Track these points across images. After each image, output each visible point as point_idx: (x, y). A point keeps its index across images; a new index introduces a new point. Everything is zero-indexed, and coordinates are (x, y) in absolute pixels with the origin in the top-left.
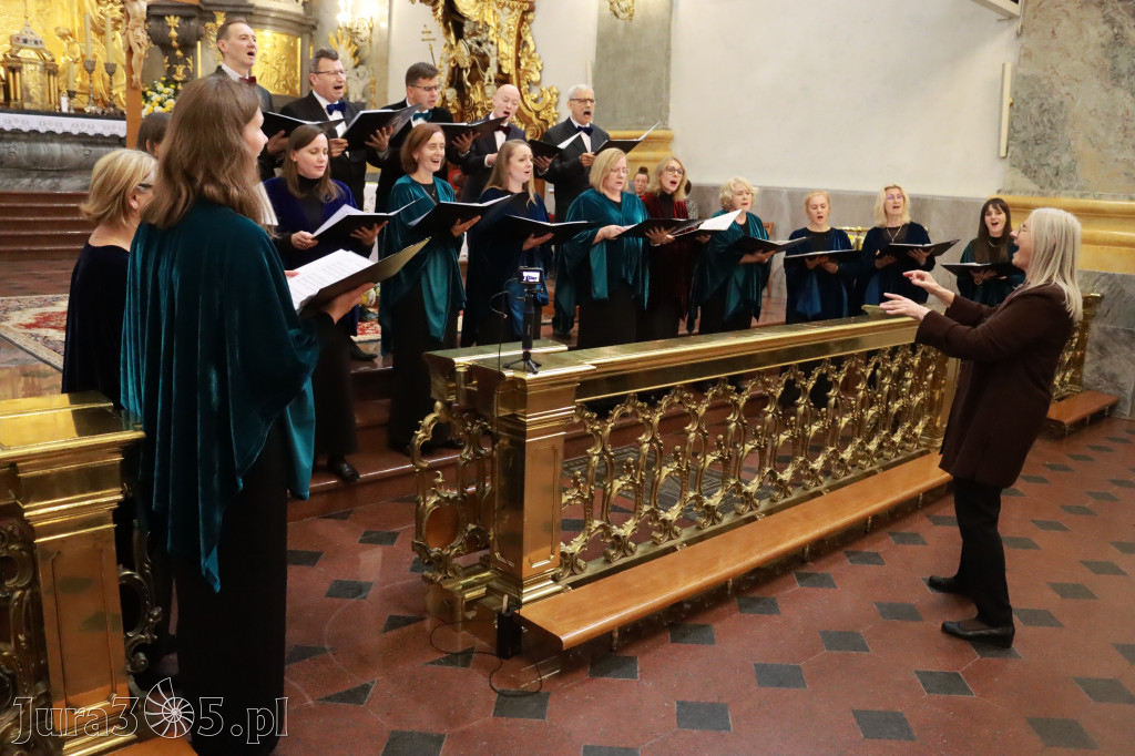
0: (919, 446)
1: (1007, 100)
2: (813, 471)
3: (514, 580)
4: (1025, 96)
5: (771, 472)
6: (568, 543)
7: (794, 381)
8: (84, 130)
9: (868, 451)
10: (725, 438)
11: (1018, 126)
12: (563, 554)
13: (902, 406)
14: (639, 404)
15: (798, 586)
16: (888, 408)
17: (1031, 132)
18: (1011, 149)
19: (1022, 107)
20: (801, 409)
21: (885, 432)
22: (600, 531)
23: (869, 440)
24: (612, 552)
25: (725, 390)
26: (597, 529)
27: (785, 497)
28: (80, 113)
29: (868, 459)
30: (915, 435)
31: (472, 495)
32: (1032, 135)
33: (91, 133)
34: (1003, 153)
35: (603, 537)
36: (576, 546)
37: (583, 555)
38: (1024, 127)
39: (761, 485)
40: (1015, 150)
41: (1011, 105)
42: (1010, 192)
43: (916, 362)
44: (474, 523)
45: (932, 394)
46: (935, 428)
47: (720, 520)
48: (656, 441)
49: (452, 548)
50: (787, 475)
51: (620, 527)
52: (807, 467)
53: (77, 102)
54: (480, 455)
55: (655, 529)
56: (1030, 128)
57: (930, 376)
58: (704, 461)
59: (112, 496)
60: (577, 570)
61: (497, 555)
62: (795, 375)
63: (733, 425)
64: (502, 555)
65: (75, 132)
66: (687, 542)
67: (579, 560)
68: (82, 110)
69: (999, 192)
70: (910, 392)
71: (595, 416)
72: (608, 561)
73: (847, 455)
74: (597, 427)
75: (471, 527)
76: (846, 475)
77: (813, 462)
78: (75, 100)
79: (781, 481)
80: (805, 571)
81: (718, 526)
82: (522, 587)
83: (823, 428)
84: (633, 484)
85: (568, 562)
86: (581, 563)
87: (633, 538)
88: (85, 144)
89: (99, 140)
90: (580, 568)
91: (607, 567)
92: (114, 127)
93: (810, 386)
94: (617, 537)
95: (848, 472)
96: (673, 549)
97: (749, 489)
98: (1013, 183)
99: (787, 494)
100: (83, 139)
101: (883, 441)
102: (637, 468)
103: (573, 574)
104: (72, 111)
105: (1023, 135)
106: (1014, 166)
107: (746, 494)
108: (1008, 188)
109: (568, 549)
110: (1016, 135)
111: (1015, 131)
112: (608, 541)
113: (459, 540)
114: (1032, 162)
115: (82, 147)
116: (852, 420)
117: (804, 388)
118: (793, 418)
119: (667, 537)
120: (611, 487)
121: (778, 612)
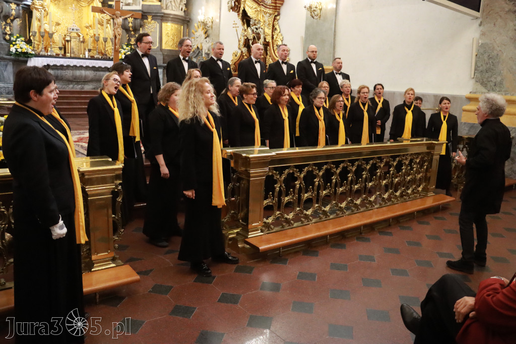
0: (420, 195)
1: (474, 54)
2: (370, 201)
3: (246, 230)
4: (482, 52)
5: (351, 200)
6: (267, 219)
7: (361, 165)
8: (94, 65)
9: (396, 196)
10: (330, 185)
11: (479, 64)
12: (265, 223)
13: (412, 178)
14: (295, 169)
15: (356, 241)
16: (405, 178)
17: (484, 67)
18: (476, 75)
19: (481, 56)
20: (364, 176)
21: (403, 188)
22: (279, 215)
23: (396, 191)
24: (284, 224)
25: (331, 166)
26: (278, 214)
27: (358, 210)
28: (92, 58)
29: (396, 199)
30: (418, 191)
31: (233, 200)
32: (485, 68)
33: (97, 66)
34: (473, 76)
35: (281, 218)
36: (270, 220)
37: (272, 224)
38: (482, 65)
39: (347, 204)
40: (478, 75)
41: (477, 55)
42: (475, 93)
43: (418, 161)
44: (234, 210)
45: (426, 174)
46: (428, 188)
47: (329, 217)
48: (302, 184)
49: (225, 219)
50: (358, 202)
51: (288, 215)
52: (367, 199)
53: (91, 54)
54: (236, 185)
55: (302, 217)
56: (484, 65)
57: (425, 167)
58: (322, 193)
59: (110, 187)
60: (270, 229)
61: (240, 221)
62: (362, 163)
63: (334, 180)
64: (242, 221)
65: (91, 66)
66: (314, 223)
67: (271, 226)
68: (93, 57)
69: (470, 92)
70: (416, 173)
71: (278, 173)
72: (283, 227)
73: (386, 196)
74: (278, 177)
75: (232, 212)
76: (385, 204)
77: (370, 198)
78: (91, 53)
79: (355, 204)
80: (361, 236)
81: (328, 218)
82: (249, 232)
83: (374, 184)
84: (293, 199)
85: (267, 226)
86: (272, 226)
87: (292, 220)
88: (94, 71)
89: (100, 69)
90: (271, 228)
91: (282, 229)
92: (106, 64)
93: (368, 167)
94: (286, 218)
95: (386, 203)
96: (309, 224)
97: (342, 206)
98: (477, 89)
99: (358, 209)
100: (94, 69)
101: (403, 192)
102: (294, 193)
103: (269, 230)
104: (90, 57)
105: (481, 68)
106: (477, 82)
107: (340, 207)
108: (475, 91)
109: (267, 221)
110: (478, 68)
111: (478, 67)
112: (283, 219)
113: (228, 216)
114: (485, 80)
115: (93, 72)
116: (388, 182)
117: (366, 168)
118: (360, 179)
119: (307, 221)
120: (284, 199)
121: (345, 248)
